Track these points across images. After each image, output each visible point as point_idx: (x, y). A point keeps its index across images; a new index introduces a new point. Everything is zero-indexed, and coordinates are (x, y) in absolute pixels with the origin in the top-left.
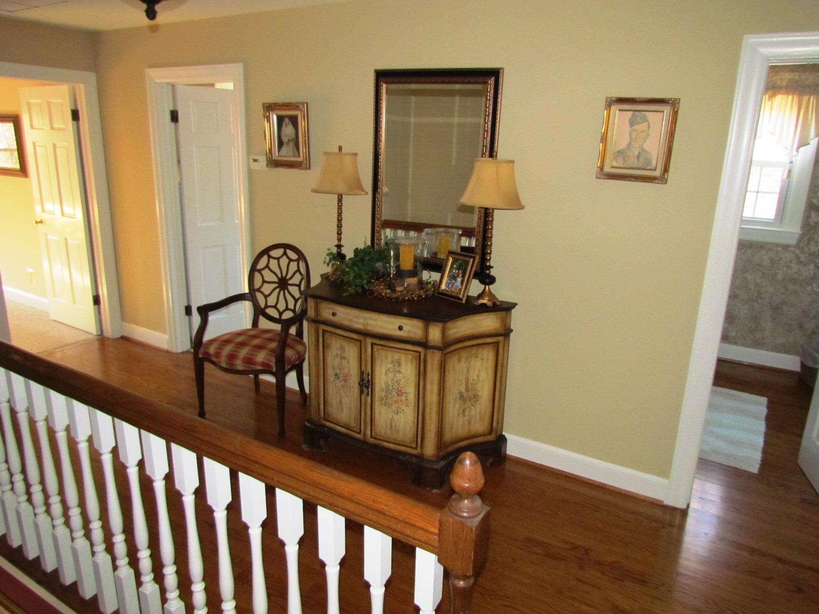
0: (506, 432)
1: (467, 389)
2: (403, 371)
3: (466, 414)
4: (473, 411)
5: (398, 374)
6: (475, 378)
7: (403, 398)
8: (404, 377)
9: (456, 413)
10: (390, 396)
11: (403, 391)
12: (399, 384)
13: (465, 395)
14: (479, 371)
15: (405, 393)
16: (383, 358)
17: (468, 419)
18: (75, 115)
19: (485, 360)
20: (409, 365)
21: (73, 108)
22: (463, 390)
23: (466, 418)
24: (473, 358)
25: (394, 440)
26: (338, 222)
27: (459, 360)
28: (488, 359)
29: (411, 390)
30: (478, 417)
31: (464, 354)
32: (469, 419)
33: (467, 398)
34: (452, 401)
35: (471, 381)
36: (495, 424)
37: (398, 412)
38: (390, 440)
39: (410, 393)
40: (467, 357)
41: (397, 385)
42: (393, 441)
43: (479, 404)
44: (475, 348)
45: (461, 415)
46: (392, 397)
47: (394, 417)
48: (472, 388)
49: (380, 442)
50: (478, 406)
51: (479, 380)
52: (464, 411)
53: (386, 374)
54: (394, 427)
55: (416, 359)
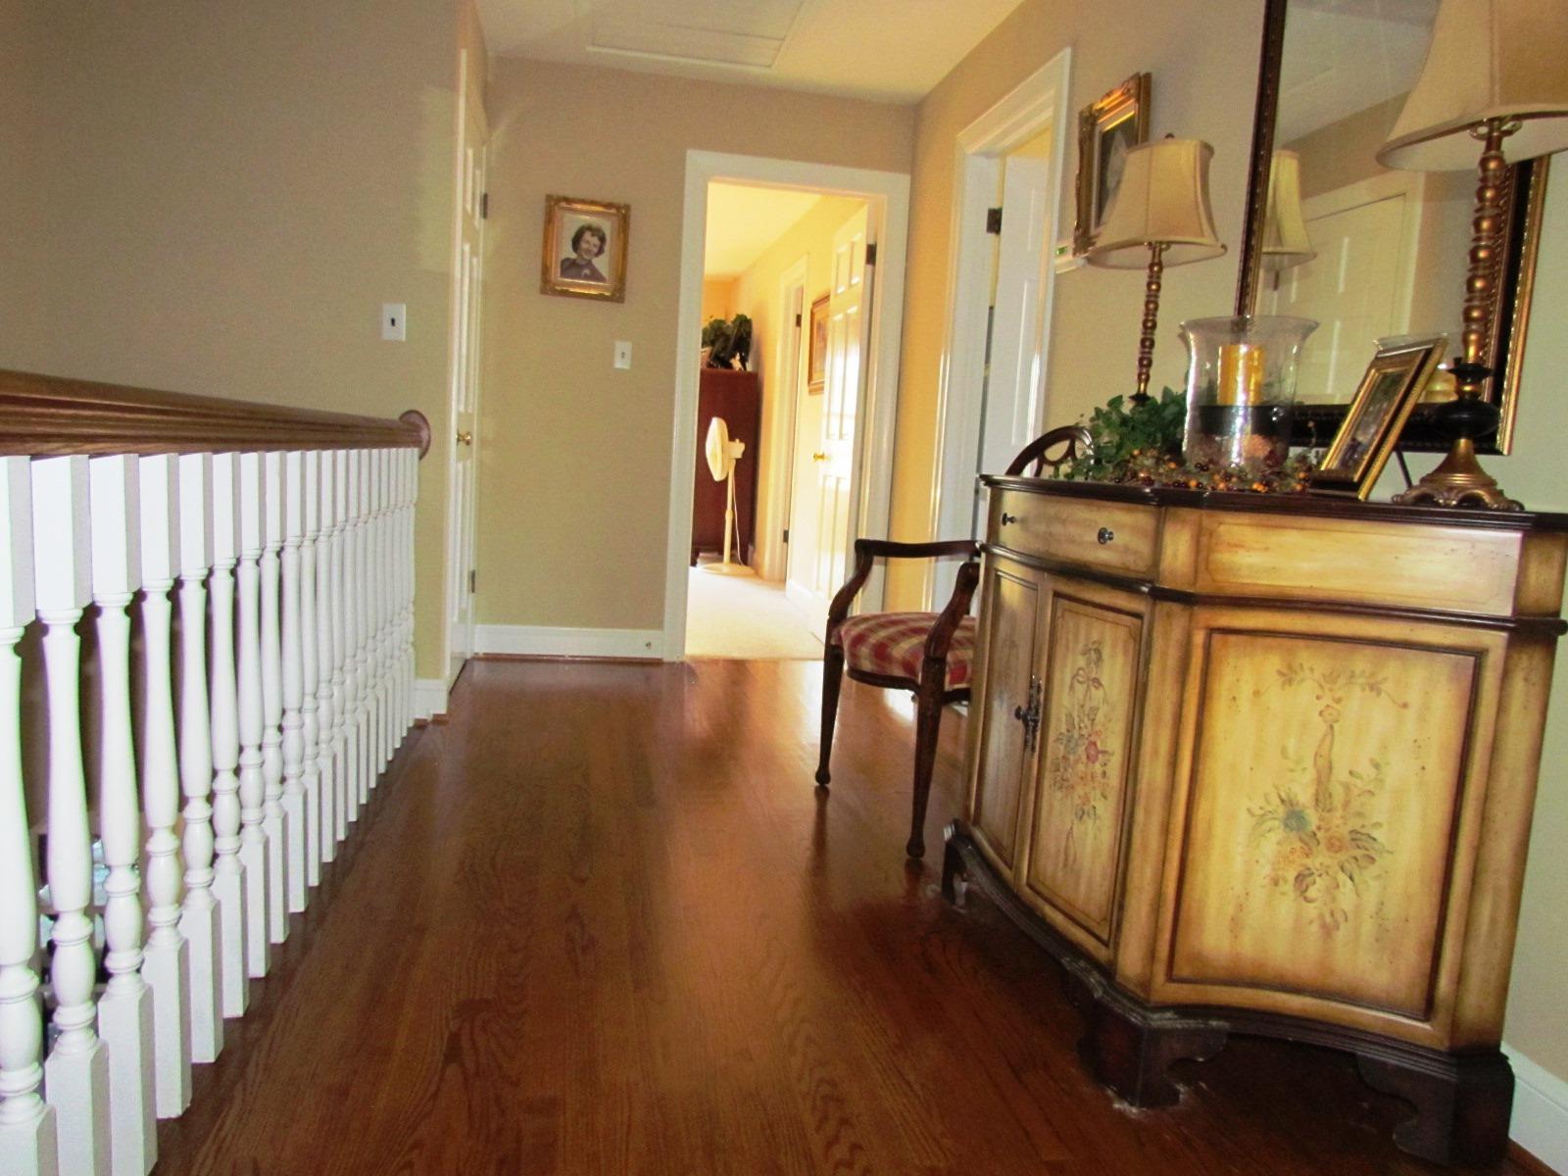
0: (1514, 1045)
1: (1322, 798)
2: (1104, 680)
3: (1312, 892)
4: (1346, 897)
5: (1093, 689)
6: (1365, 770)
7: (1098, 767)
8: (1105, 701)
9: (1265, 871)
10: (1072, 757)
11: (1099, 744)
12: (1094, 720)
13: (1313, 818)
14: (1384, 748)
15: (1104, 752)
16: (1071, 637)
17: (1321, 916)
18: (871, 254)
19: (1411, 714)
20: (1120, 659)
21: (872, 242)
22: (1304, 796)
23: (1312, 911)
24: (1357, 691)
25: (1067, 902)
26: (1144, 333)
27: (1288, 677)
28: (1425, 708)
29: (1114, 743)
30: (1368, 927)
31: (1313, 662)
32: (1328, 919)
33: (1320, 835)
34: (1245, 822)
35: (1340, 774)
36: (1444, 984)
37: (1083, 813)
38: (1060, 902)
39: (1113, 754)
40: (1331, 678)
41: (1088, 722)
42: (1068, 909)
43: (1379, 877)
44: (1369, 651)
45: (1288, 887)
46: (1077, 761)
47: (1075, 827)
48: (1346, 804)
49: (1040, 902)
50: (1373, 884)
51: (1380, 781)
52: (1302, 880)
53: (1072, 687)
54: (1071, 858)
55: (1135, 641)
